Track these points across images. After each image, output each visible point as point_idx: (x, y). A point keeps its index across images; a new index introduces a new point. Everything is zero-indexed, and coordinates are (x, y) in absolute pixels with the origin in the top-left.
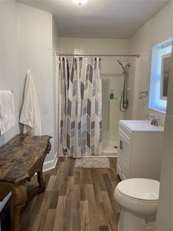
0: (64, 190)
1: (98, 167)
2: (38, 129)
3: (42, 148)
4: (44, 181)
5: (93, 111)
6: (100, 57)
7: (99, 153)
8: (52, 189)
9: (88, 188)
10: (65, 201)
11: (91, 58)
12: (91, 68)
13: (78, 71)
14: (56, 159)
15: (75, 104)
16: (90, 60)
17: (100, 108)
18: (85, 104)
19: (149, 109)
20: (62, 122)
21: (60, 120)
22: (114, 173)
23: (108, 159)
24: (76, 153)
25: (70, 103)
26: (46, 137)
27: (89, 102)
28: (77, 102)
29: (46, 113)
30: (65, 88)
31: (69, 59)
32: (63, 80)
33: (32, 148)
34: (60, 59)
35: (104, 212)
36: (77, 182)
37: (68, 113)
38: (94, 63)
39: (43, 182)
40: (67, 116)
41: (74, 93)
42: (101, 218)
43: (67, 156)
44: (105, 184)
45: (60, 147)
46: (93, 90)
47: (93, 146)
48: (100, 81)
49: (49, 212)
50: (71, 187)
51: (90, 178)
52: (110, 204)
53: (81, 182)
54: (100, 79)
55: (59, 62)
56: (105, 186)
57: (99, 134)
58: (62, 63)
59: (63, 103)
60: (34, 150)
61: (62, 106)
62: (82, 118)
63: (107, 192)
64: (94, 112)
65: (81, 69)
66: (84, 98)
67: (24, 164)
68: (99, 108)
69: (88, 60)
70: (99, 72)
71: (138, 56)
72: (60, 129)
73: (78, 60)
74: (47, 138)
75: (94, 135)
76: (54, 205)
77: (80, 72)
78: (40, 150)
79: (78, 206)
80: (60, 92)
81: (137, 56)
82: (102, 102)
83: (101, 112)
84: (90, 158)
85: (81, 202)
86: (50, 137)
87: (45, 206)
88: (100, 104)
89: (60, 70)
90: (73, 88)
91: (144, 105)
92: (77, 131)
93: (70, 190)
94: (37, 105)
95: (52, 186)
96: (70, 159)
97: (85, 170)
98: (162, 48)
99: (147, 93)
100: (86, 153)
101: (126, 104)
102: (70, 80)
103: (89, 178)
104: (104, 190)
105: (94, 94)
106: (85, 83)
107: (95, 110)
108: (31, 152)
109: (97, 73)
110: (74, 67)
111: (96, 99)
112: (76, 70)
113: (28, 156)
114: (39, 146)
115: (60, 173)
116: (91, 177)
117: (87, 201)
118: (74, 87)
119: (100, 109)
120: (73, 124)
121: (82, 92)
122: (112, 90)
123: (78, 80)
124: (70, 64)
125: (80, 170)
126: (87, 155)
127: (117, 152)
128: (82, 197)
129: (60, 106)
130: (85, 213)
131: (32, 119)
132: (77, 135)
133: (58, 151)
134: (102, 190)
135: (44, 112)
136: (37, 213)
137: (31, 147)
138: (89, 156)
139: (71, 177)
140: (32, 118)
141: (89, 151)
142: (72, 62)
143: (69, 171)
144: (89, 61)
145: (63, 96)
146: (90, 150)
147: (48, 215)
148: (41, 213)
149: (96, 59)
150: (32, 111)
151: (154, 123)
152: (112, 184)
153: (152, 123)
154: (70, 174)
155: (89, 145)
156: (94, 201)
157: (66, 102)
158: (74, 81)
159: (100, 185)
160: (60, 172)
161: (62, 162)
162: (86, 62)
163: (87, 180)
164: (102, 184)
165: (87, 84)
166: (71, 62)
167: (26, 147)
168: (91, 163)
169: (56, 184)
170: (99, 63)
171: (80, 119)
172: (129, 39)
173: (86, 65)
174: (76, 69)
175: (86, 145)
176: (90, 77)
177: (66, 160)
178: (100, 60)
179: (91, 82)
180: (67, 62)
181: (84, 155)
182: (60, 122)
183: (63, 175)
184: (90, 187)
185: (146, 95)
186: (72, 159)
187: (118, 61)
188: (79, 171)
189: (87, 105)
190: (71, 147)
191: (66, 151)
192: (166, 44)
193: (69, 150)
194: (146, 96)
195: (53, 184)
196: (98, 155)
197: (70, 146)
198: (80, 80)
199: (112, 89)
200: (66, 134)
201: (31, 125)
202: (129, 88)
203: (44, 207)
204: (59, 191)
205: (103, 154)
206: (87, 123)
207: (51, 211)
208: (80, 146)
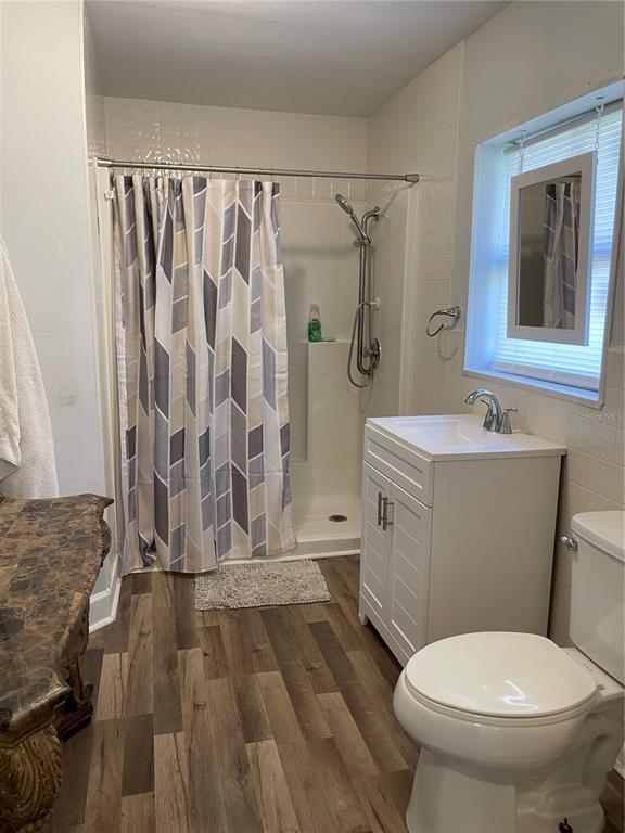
0: (169, 709)
1: (286, 599)
2: (44, 469)
3: (89, 553)
4: (85, 684)
5: (254, 388)
6: (277, 179)
7: (283, 546)
8: (119, 708)
9: (266, 688)
10: (184, 755)
11: (242, 183)
12: (243, 220)
13: (193, 231)
14: (115, 584)
15: (185, 362)
16: (237, 189)
17: (281, 376)
18: (226, 362)
19: (466, 375)
20: (131, 434)
21: (125, 427)
22: (349, 616)
23: (316, 567)
24: (193, 555)
25: (161, 357)
26: (91, 504)
27: (239, 355)
28: (191, 357)
29: (72, 400)
30: (140, 302)
31: (152, 184)
32: (130, 268)
33: (41, 554)
34: (113, 183)
35: (346, 774)
36: (216, 668)
37: (157, 398)
38: (254, 200)
39: (82, 686)
40: (151, 412)
41: (179, 319)
42: (341, 803)
43: (156, 569)
44: (324, 664)
45: (127, 535)
46: (252, 306)
47: (260, 521)
48: (279, 270)
49: (124, 810)
50: (195, 691)
51: (266, 647)
52: (362, 740)
53: (230, 668)
54: (278, 263)
55: (109, 194)
56: (327, 671)
57: (282, 474)
58: (123, 197)
59: (133, 359)
60: (56, 563)
61: (131, 373)
62: (213, 417)
63: (339, 695)
64: (261, 392)
65: (202, 223)
66: (219, 340)
67: (28, 631)
68: (277, 376)
69: (228, 190)
70: (272, 237)
71: (412, 179)
72: (125, 465)
73: (188, 187)
74: (95, 508)
75: (261, 479)
76: (140, 777)
77: (200, 235)
78: (83, 562)
79: (242, 767)
80: (121, 316)
81: (408, 178)
82: (286, 353)
83: (285, 392)
84: (248, 567)
85: (249, 747)
86: (102, 499)
87: (100, 786)
88: (281, 360)
89: (117, 225)
90: (175, 299)
91: (445, 360)
92: (196, 470)
93: (196, 706)
94: (34, 369)
95: (119, 700)
96: (171, 579)
97: (240, 615)
98: (507, 151)
99: (457, 315)
100: (234, 550)
101: (368, 357)
102: (160, 269)
103: (261, 648)
104: (324, 690)
105: (256, 324)
106: (220, 278)
107: (261, 382)
108: (43, 571)
109: (264, 241)
110: (174, 217)
111: (264, 342)
112: (184, 227)
113: (35, 593)
114: (72, 544)
115: (139, 642)
116: (268, 640)
117: (272, 742)
118: (177, 293)
119: (281, 381)
120: (179, 441)
121: (211, 314)
122: (315, 309)
123: (195, 268)
124: (158, 204)
125: (220, 617)
126: (236, 558)
127: (359, 536)
128: (250, 726)
129: (122, 372)
130: (272, 793)
131: (16, 428)
132: (196, 482)
133: (121, 551)
134: (321, 688)
135: (64, 400)
136: (76, 823)
137: (39, 549)
138: (244, 562)
139: (190, 651)
140: (13, 425)
141: (242, 543)
142: (166, 196)
143: (177, 626)
144: (234, 194)
145: (132, 330)
146: (249, 537)
147: (125, 821)
148: (90, 820)
149: (259, 187)
150: (11, 397)
151: (496, 422)
152: (352, 660)
153: (487, 425)
154: (183, 638)
155: (242, 519)
156: (299, 738)
157: (143, 358)
158: (176, 271)
159: (307, 670)
160: (141, 634)
161: (143, 596)
162: (221, 194)
163: (254, 654)
164: (315, 665)
165: (227, 281)
166: (160, 197)
167: (11, 554)
168: (257, 588)
169: (134, 685)
170: (273, 201)
171: (208, 420)
172: (367, 117)
173: (224, 208)
174: (180, 224)
175: (232, 520)
176: (239, 256)
177: (155, 583)
178: (274, 192)
179: (245, 274)
180: (146, 192)
181: (226, 559)
182: (123, 435)
183: (155, 646)
184: (269, 683)
185: (451, 324)
186: (179, 579)
187: (339, 198)
188: (215, 624)
189: (230, 367)
190: (173, 533)
191: (153, 548)
192: (527, 135)
193: (167, 544)
194: (453, 327)
195: (119, 689)
196: (279, 553)
197: (171, 530)
198: (200, 267)
199: (315, 303)
200: (151, 482)
201: (11, 457)
202: (378, 300)
203: (100, 791)
204: (151, 715)
205: (296, 548)
206: (232, 434)
207: (131, 805)
208: (211, 527)
